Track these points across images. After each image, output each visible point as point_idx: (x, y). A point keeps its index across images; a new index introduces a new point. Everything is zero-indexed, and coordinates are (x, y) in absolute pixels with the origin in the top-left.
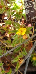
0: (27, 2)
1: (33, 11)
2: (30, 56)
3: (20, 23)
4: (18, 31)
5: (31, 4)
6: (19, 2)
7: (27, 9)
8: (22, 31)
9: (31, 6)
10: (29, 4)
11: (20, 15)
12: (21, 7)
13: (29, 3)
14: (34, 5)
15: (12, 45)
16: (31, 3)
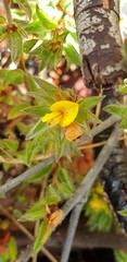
0: (85, 9)
1: (107, 46)
2: (84, 197)
3: (48, 75)
4: (50, 112)
5: (99, 20)
6: (50, 4)
7: (88, 36)
8: (62, 113)
9: (101, 28)
10: (94, 18)
11: (55, 51)
12: (59, 23)
13: (93, 13)
14: (110, 25)
15: (20, 156)
16: (99, 15)
